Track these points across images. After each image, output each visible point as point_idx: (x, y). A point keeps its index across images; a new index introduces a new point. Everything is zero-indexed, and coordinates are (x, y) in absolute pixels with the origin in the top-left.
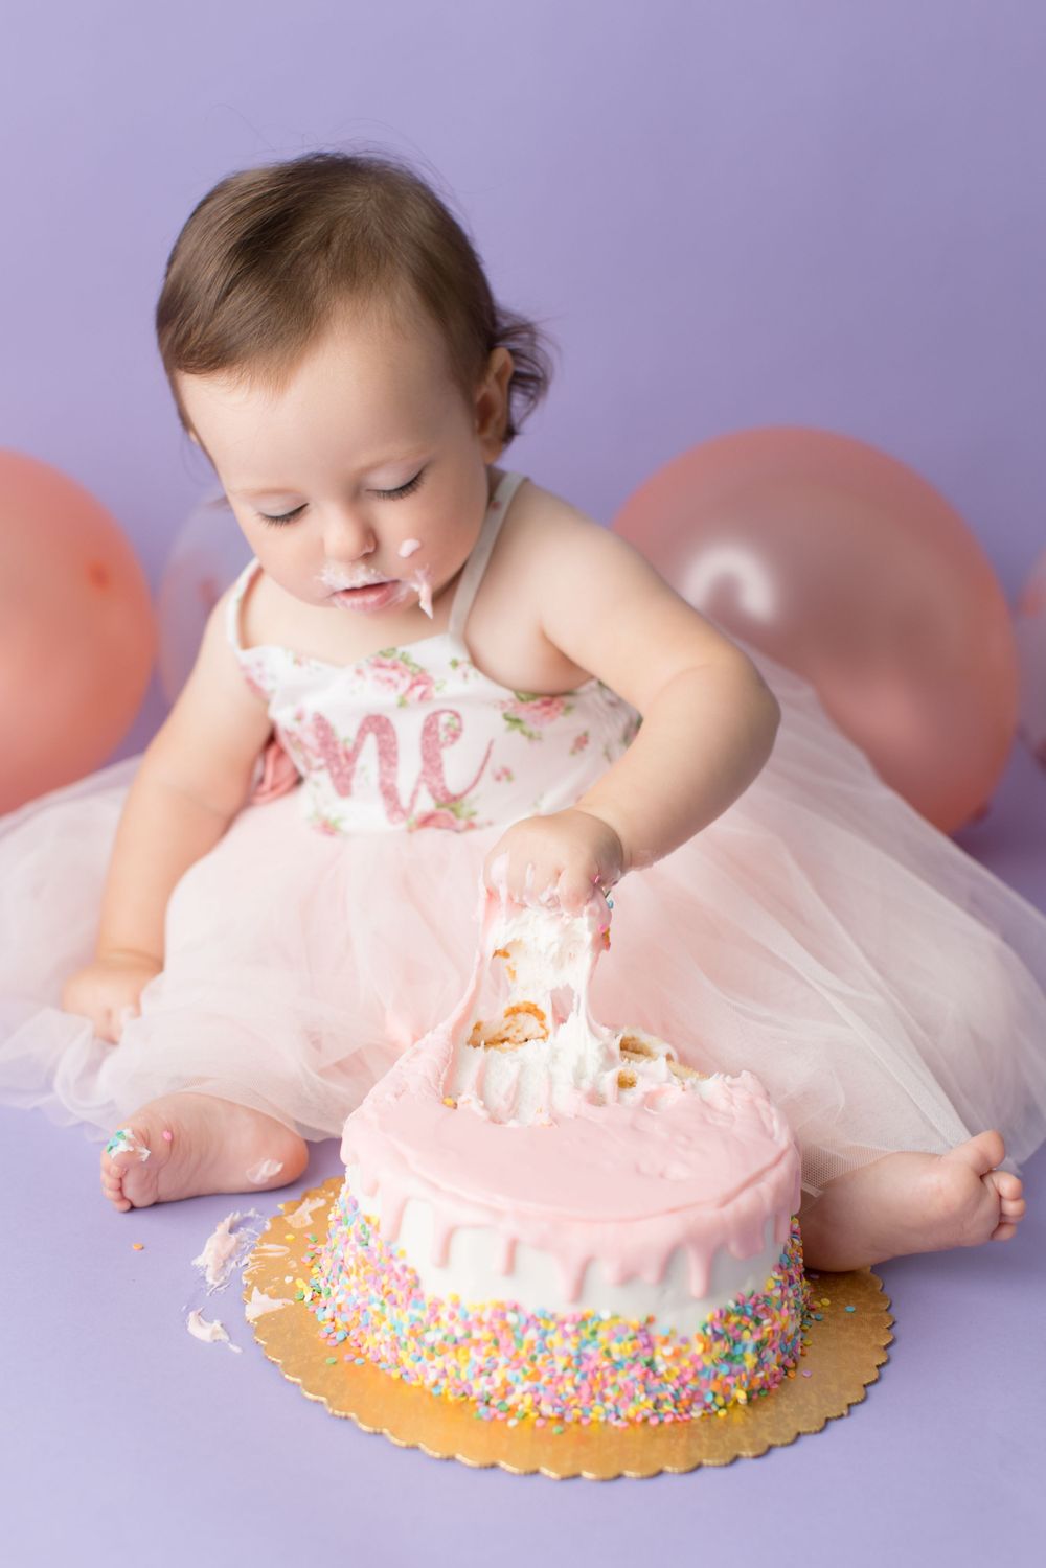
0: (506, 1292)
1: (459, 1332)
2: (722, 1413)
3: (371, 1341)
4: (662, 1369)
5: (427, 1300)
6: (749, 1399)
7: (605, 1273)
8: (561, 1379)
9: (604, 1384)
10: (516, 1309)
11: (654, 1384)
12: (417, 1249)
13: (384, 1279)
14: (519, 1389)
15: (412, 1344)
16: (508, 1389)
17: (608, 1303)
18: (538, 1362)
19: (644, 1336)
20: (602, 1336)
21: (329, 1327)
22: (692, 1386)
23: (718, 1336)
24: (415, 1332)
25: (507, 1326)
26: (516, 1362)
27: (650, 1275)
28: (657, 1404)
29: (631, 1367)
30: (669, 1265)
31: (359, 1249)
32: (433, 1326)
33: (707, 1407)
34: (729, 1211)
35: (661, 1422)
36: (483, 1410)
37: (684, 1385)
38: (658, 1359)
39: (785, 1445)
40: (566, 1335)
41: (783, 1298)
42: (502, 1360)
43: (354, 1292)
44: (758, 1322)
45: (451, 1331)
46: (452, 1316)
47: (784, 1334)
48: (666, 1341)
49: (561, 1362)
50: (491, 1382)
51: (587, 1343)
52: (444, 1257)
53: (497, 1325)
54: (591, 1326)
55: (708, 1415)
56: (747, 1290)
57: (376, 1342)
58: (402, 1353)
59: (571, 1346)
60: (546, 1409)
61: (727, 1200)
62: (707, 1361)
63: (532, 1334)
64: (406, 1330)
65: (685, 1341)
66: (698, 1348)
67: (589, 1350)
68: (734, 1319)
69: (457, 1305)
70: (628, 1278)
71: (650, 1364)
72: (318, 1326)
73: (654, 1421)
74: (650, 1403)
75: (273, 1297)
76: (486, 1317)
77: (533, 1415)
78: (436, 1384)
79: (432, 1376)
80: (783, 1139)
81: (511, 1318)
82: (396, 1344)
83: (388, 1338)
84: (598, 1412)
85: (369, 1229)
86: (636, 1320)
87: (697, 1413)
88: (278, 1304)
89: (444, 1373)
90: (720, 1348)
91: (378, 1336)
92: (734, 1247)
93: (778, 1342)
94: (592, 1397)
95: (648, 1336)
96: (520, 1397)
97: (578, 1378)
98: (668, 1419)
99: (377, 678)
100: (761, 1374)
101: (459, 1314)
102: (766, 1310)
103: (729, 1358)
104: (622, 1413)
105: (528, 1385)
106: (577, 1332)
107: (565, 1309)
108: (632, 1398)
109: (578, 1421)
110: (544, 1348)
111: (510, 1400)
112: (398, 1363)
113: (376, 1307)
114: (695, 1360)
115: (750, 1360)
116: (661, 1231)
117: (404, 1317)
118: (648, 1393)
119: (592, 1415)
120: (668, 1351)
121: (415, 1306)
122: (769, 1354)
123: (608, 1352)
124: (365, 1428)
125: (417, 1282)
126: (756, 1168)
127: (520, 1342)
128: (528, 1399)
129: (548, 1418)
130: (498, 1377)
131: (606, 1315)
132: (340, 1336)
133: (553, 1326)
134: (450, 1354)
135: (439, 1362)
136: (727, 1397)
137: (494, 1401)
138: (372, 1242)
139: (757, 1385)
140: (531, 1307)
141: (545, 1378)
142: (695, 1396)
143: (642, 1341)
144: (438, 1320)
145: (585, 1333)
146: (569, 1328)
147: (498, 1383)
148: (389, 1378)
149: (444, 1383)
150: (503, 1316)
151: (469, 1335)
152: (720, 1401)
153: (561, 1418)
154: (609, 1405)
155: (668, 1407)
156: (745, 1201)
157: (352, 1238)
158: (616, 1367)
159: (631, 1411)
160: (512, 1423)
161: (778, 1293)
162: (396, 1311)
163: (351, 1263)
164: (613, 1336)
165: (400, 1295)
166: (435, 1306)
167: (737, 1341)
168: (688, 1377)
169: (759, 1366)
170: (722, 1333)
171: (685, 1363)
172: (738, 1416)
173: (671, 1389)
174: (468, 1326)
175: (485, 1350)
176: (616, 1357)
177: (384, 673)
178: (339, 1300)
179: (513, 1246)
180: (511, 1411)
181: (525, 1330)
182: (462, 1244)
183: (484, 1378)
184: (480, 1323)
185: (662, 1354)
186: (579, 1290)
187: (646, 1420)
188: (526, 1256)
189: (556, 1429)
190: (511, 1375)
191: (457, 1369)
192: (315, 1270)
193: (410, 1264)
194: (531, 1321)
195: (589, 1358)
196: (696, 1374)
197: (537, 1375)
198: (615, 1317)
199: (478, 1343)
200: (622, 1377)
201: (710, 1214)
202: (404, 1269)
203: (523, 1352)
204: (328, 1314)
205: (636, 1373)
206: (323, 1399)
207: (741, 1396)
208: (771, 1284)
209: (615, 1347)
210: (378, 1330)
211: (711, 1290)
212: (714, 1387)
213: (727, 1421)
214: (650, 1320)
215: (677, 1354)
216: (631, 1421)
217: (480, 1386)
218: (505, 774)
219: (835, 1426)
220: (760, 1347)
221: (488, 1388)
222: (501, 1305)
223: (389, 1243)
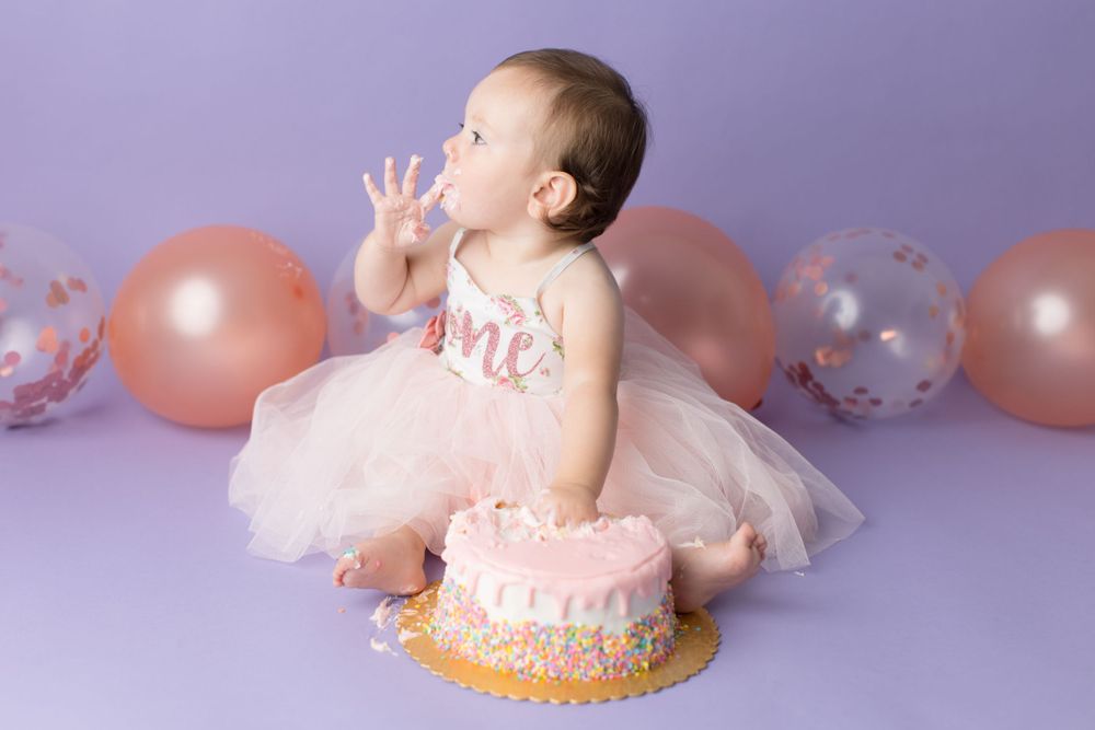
0: (530, 616)
1: (507, 638)
2: (637, 674)
3: (462, 648)
4: (607, 651)
5: (491, 623)
6: (650, 667)
7: (578, 604)
8: (558, 658)
9: (579, 660)
10: (535, 624)
11: (604, 659)
12: (485, 599)
13: (469, 615)
14: (538, 665)
15: (484, 647)
16: (532, 665)
17: (580, 619)
18: (547, 650)
19: (598, 635)
20: (577, 636)
21: (440, 644)
22: (622, 659)
23: (633, 635)
24: (486, 640)
25: (530, 633)
26: (535, 651)
27: (600, 605)
28: (606, 669)
29: (592, 651)
30: (609, 599)
31: (456, 602)
32: (494, 636)
33: (630, 671)
34: (637, 574)
35: (608, 679)
36: (520, 676)
37: (618, 659)
38: (605, 646)
39: (668, 687)
40: (560, 636)
41: (664, 619)
42: (529, 650)
43: (454, 625)
44: (652, 629)
45: (503, 638)
46: (504, 630)
47: (665, 637)
48: (608, 638)
49: (557, 650)
50: (523, 662)
51: (569, 640)
52: (499, 601)
53: (526, 632)
54: (572, 631)
55: (631, 675)
56: (646, 614)
57: (466, 648)
58: (479, 651)
59: (563, 642)
60: (551, 674)
61: (635, 568)
62: (628, 647)
63: (543, 637)
64: (481, 640)
65: (618, 637)
66: (624, 641)
67: (571, 643)
68: (641, 627)
69: (505, 624)
70: (589, 606)
71: (601, 649)
72: (435, 643)
73: (604, 678)
74: (602, 669)
75: (412, 632)
76: (521, 629)
77: (545, 677)
78: (496, 665)
79: (494, 661)
80: (661, 542)
81: (533, 629)
82: (476, 647)
83: (472, 645)
84: (576, 675)
85: (460, 591)
86: (594, 627)
87: (625, 674)
88: (415, 635)
89: (500, 660)
90: (634, 641)
91: (466, 645)
92: (640, 591)
93: (662, 640)
94: (574, 666)
95: (600, 635)
96: (539, 668)
97: (566, 657)
98: (611, 677)
99: (500, 305)
100: (655, 655)
101: (507, 629)
102: (656, 623)
103: (639, 646)
104: (589, 674)
105: (542, 662)
106: (565, 635)
107: (560, 623)
108: (593, 666)
109: (567, 679)
110: (549, 643)
111: (533, 671)
112: (477, 657)
113: (466, 630)
114: (622, 646)
115: (649, 648)
116: (604, 583)
117: (479, 633)
118: (601, 663)
119: (574, 676)
120: (609, 642)
121: (485, 627)
122: (658, 645)
123: (581, 644)
124: (463, 685)
125: (485, 615)
126: (649, 554)
127: (538, 642)
128: (543, 669)
129: (552, 679)
130: (527, 659)
131: (579, 625)
132: (447, 647)
133: (553, 632)
134: (503, 650)
135: (498, 654)
136: (639, 666)
137: (526, 671)
138: (463, 598)
139: (653, 660)
140: (542, 622)
141: (550, 658)
142: (623, 665)
143: (596, 638)
144: (497, 633)
145: (569, 635)
146: (561, 632)
147: (527, 662)
148: (473, 664)
149: (500, 665)
150: (528, 628)
151: (512, 639)
152: (636, 667)
153: (558, 678)
154: (582, 670)
155: (611, 671)
156: (645, 569)
157: (453, 598)
158: (585, 651)
159: (592, 673)
160: (535, 681)
161: (661, 616)
162: (475, 631)
163: (451, 610)
164: (583, 635)
165: (477, 622)
166: (495, 626)
167: (642, 638)
168: (620, 655)
169: (654, 650)
170: (635, 634)
171: (618, 648)
172: (645, 676)
173: (612, 661)
174: (512, 635)
175: (520, 646)
176: (585, 646)
177: (503, 305)
178: (446, 629)
179: (533, 592)
180: (534, 676)
181: (540, 634)
182: (508, 593)
183: (520, 661)
184: (518, 632)
185: (607, 644)
186: (566, 613)
187: (600, 678)
188: (540, 597)
189: (556, 683)
190: (533, 658)
191: (507, 657)
192: (432, 619)
193: (482, 606)
194: (543, 630)
195: (572, 647)
196: (624, 654)
197: (546, 657)
198: (584, 626)
199: (517, 643)
200: (588, 656)
201: (627, 575)
202: (479, 609)
203: (539, 646)
204: (441, 637)
205: (595, 653)
206: (441, 674)
207: (646, 665)
208: (658, 612)
209: (584, 641)
210: (466, 641)
211: (630, 613)
212: (632, 660)
213: (639, 678)
214: (601, 628)
215: (614, 644)
216: (593, 679)
217: (519, 664)
218: (546, 372)
219: (693, 680)
220: (654, 641)
221: (522, 665)
222: (528, 623)
223: (471, 596)
